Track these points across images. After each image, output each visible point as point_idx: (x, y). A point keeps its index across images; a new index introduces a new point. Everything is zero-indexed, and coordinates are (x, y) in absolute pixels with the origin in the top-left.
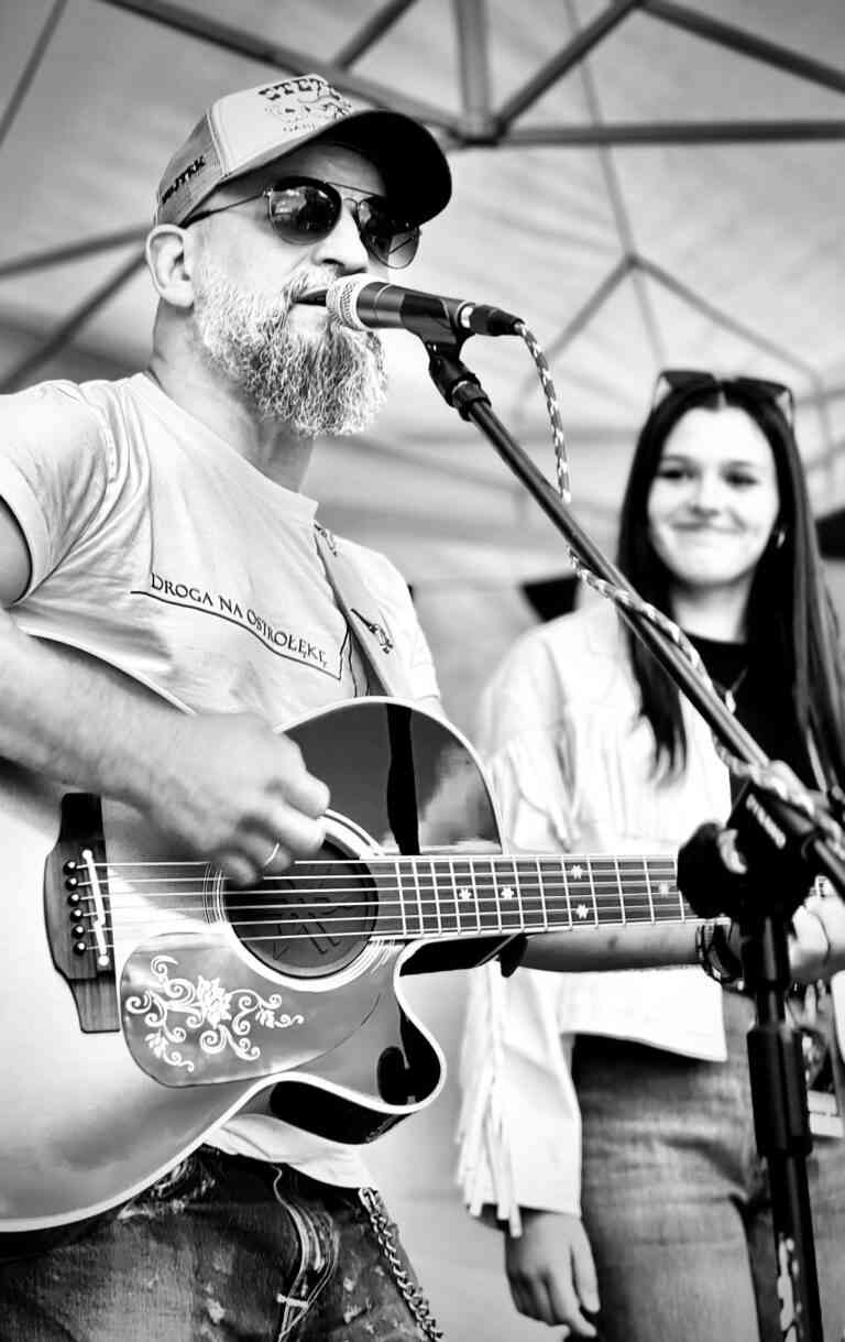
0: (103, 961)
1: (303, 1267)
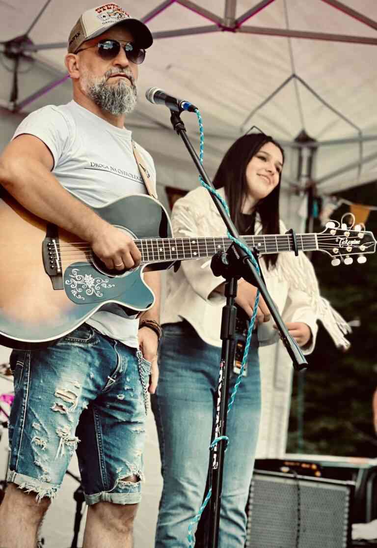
0: (59, 270)
1: (117, 370)
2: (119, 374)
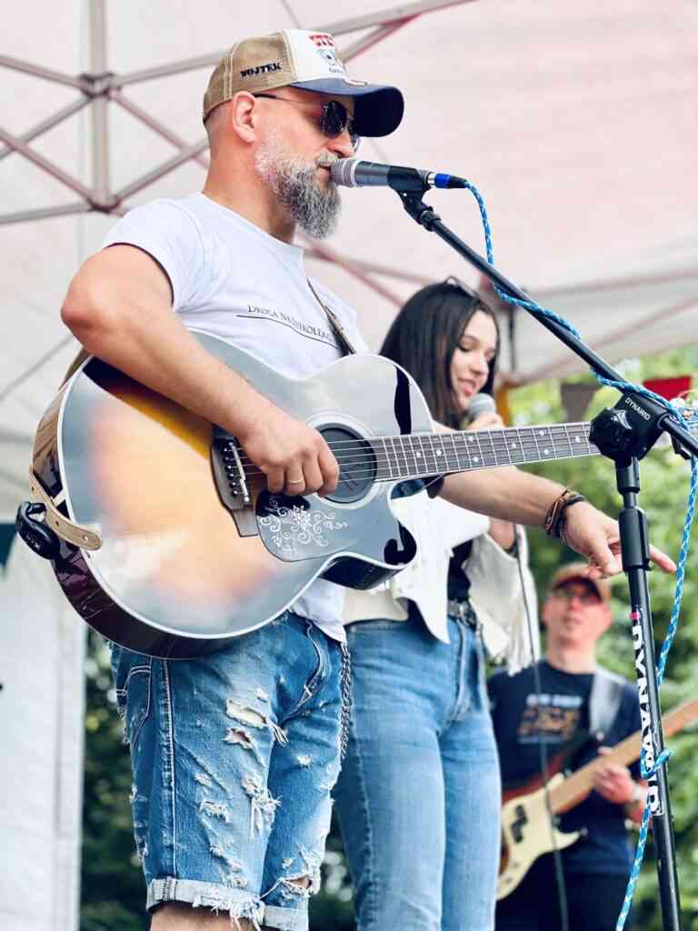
0: (247, 499)
1: (318, 673)
2: (320, 681)
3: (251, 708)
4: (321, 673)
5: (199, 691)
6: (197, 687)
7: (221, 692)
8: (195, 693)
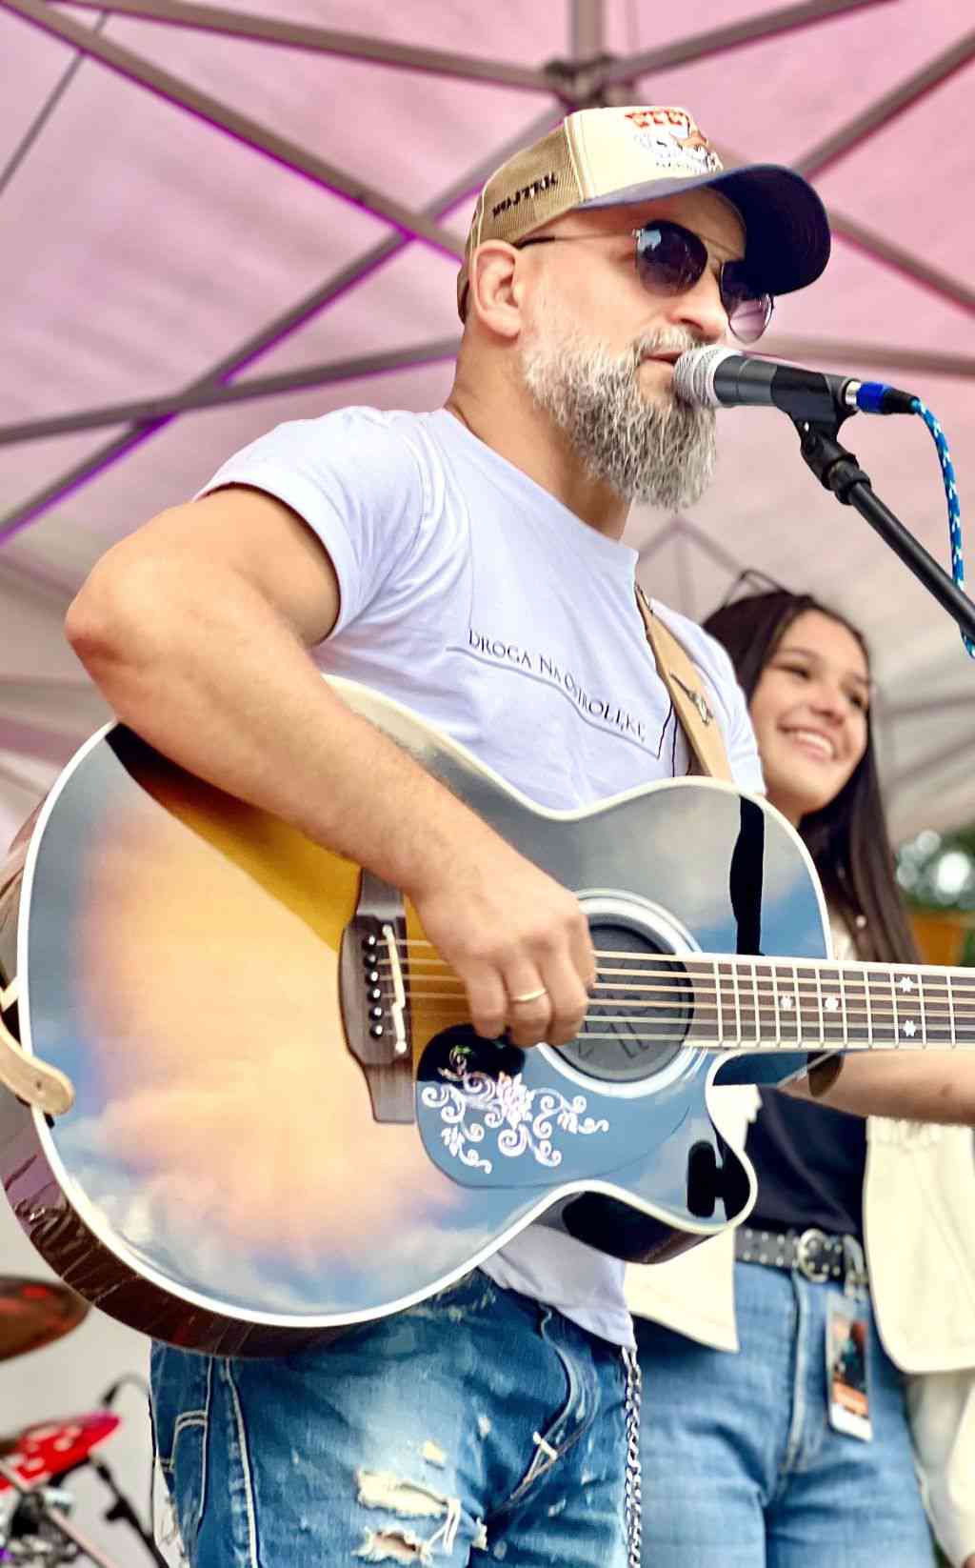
1: (568, 1410)
2: (573, 1425)
3: (413, 1482)
4: (574, 1411)
5: (303, 1455)
6: (298, 1448)
7: (348, 1456)
8: (296, 1460)
